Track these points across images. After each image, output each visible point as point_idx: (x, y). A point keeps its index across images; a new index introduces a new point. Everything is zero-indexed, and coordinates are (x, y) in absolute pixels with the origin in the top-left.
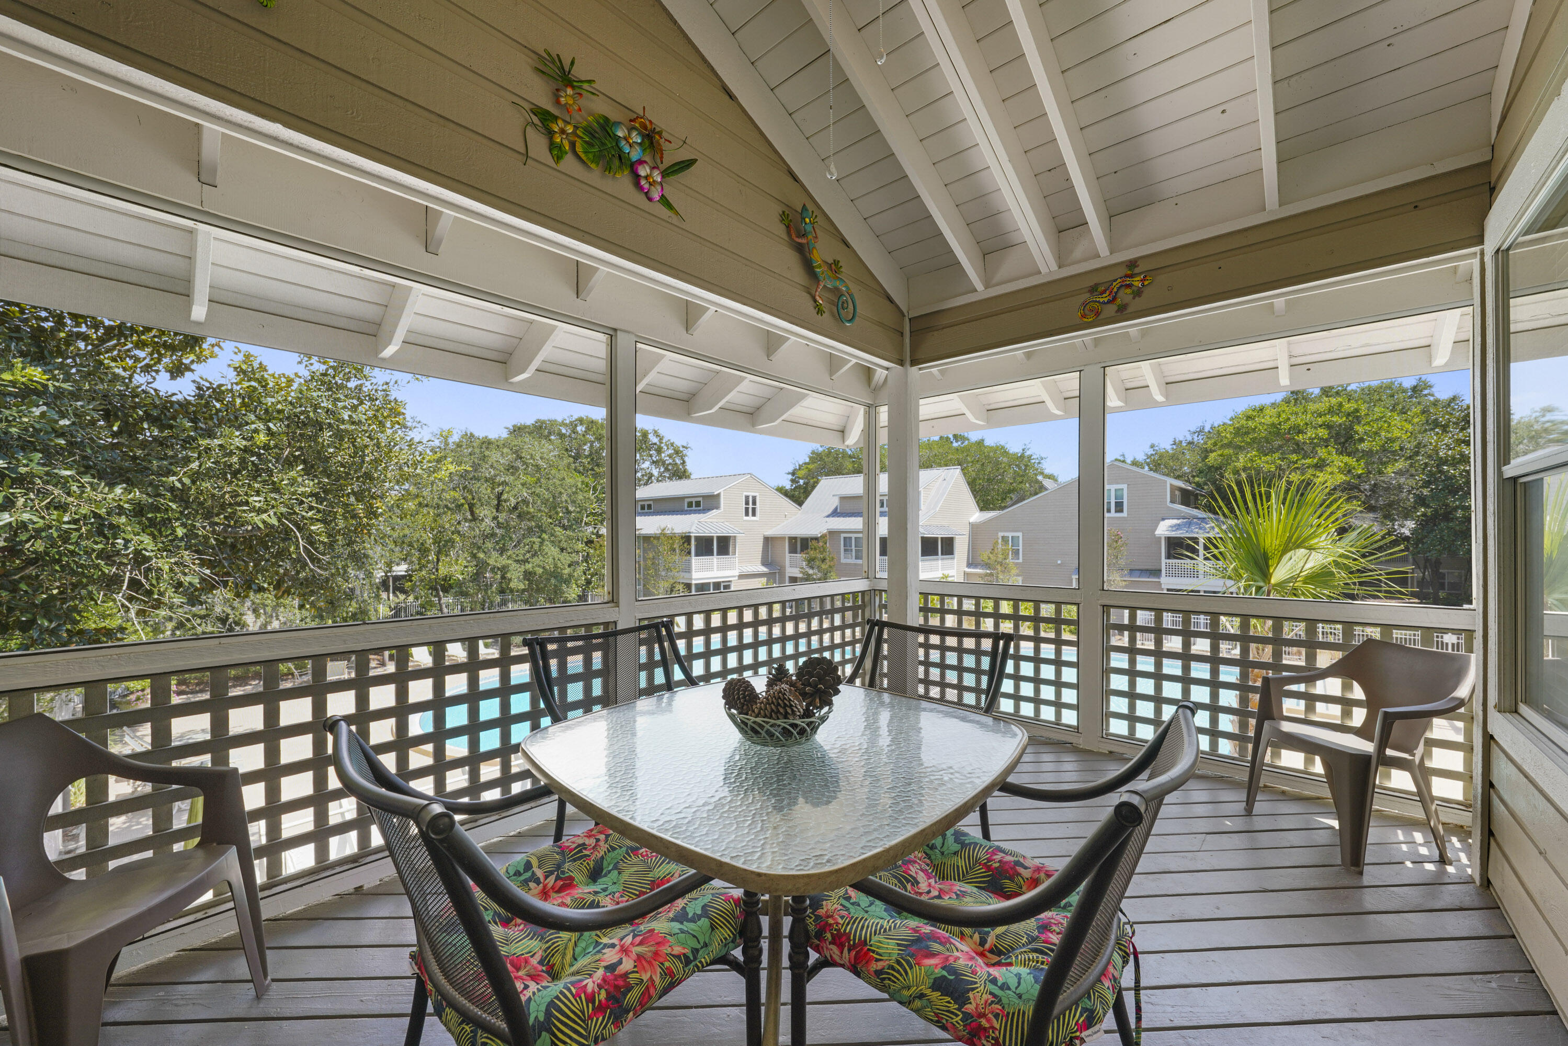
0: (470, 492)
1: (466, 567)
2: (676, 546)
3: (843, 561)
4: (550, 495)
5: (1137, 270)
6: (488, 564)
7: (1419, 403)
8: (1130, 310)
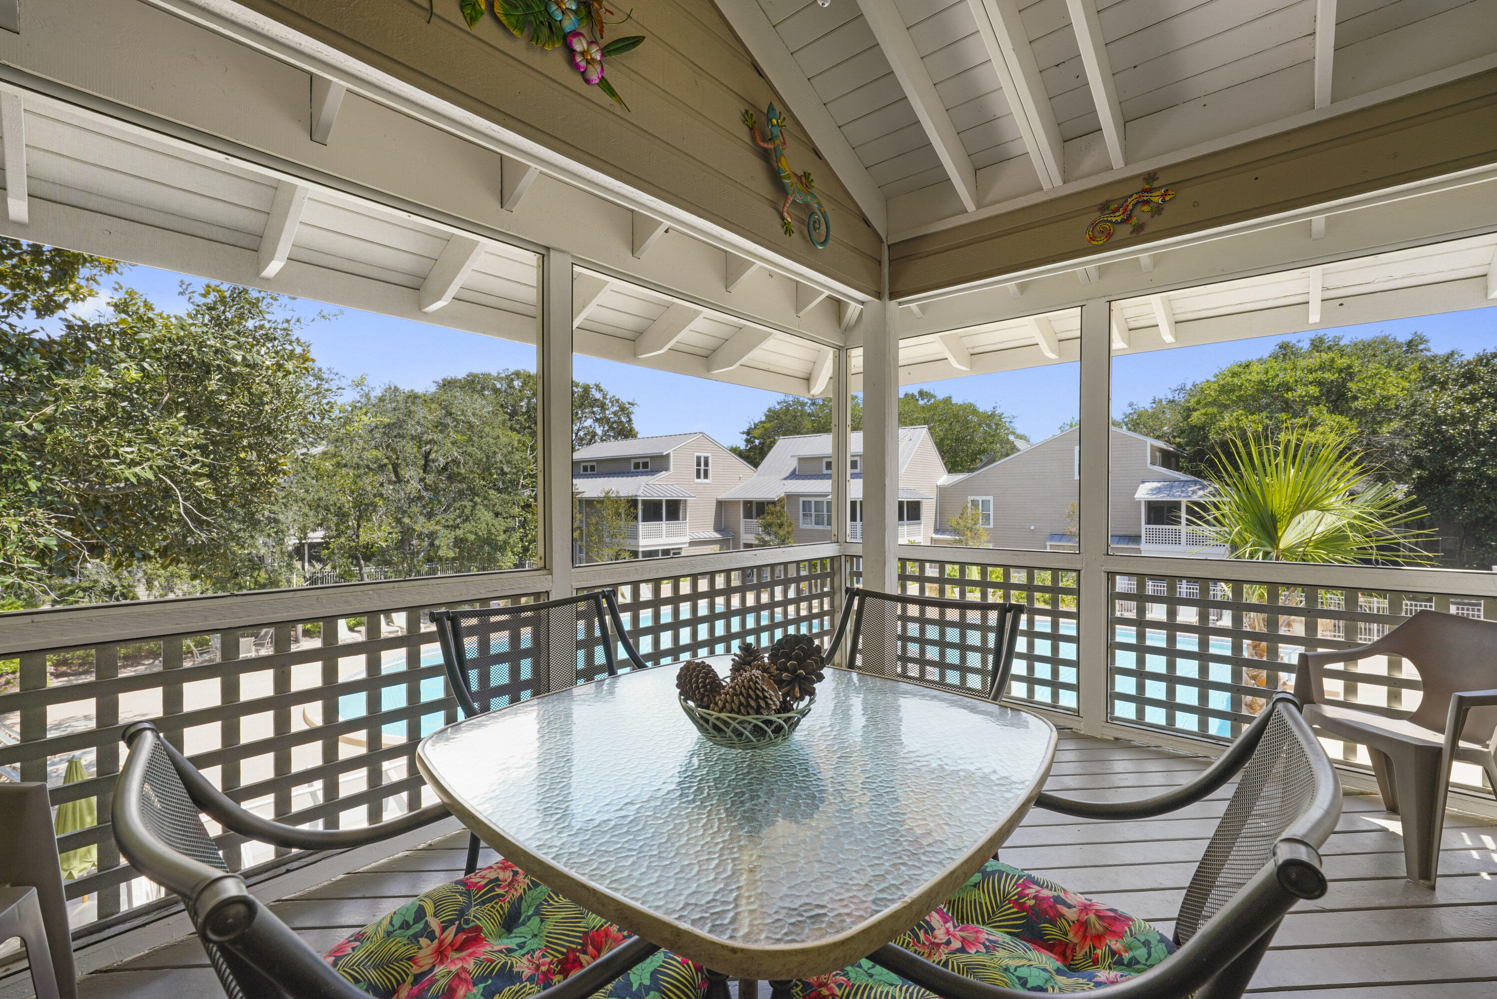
0: (394, 450)
1: (390, 533)
2: (622, 510)
3: (802, 526)
4: (483, 455)
5: (1156, 184)
6: (414, 530)
7: (1416, 359)
8: (1147, 230)
